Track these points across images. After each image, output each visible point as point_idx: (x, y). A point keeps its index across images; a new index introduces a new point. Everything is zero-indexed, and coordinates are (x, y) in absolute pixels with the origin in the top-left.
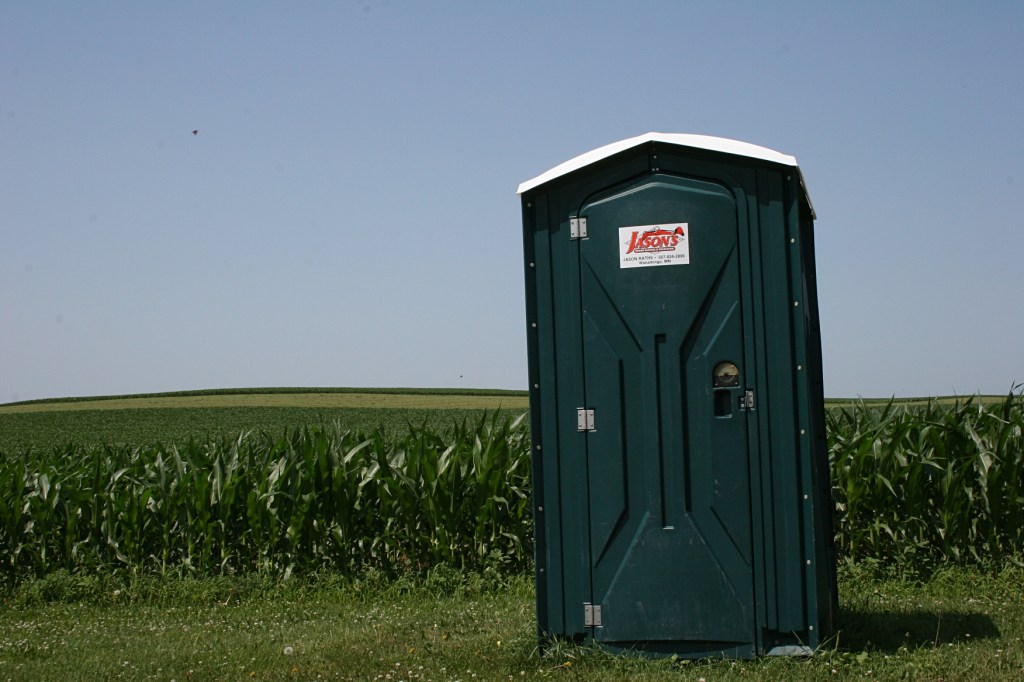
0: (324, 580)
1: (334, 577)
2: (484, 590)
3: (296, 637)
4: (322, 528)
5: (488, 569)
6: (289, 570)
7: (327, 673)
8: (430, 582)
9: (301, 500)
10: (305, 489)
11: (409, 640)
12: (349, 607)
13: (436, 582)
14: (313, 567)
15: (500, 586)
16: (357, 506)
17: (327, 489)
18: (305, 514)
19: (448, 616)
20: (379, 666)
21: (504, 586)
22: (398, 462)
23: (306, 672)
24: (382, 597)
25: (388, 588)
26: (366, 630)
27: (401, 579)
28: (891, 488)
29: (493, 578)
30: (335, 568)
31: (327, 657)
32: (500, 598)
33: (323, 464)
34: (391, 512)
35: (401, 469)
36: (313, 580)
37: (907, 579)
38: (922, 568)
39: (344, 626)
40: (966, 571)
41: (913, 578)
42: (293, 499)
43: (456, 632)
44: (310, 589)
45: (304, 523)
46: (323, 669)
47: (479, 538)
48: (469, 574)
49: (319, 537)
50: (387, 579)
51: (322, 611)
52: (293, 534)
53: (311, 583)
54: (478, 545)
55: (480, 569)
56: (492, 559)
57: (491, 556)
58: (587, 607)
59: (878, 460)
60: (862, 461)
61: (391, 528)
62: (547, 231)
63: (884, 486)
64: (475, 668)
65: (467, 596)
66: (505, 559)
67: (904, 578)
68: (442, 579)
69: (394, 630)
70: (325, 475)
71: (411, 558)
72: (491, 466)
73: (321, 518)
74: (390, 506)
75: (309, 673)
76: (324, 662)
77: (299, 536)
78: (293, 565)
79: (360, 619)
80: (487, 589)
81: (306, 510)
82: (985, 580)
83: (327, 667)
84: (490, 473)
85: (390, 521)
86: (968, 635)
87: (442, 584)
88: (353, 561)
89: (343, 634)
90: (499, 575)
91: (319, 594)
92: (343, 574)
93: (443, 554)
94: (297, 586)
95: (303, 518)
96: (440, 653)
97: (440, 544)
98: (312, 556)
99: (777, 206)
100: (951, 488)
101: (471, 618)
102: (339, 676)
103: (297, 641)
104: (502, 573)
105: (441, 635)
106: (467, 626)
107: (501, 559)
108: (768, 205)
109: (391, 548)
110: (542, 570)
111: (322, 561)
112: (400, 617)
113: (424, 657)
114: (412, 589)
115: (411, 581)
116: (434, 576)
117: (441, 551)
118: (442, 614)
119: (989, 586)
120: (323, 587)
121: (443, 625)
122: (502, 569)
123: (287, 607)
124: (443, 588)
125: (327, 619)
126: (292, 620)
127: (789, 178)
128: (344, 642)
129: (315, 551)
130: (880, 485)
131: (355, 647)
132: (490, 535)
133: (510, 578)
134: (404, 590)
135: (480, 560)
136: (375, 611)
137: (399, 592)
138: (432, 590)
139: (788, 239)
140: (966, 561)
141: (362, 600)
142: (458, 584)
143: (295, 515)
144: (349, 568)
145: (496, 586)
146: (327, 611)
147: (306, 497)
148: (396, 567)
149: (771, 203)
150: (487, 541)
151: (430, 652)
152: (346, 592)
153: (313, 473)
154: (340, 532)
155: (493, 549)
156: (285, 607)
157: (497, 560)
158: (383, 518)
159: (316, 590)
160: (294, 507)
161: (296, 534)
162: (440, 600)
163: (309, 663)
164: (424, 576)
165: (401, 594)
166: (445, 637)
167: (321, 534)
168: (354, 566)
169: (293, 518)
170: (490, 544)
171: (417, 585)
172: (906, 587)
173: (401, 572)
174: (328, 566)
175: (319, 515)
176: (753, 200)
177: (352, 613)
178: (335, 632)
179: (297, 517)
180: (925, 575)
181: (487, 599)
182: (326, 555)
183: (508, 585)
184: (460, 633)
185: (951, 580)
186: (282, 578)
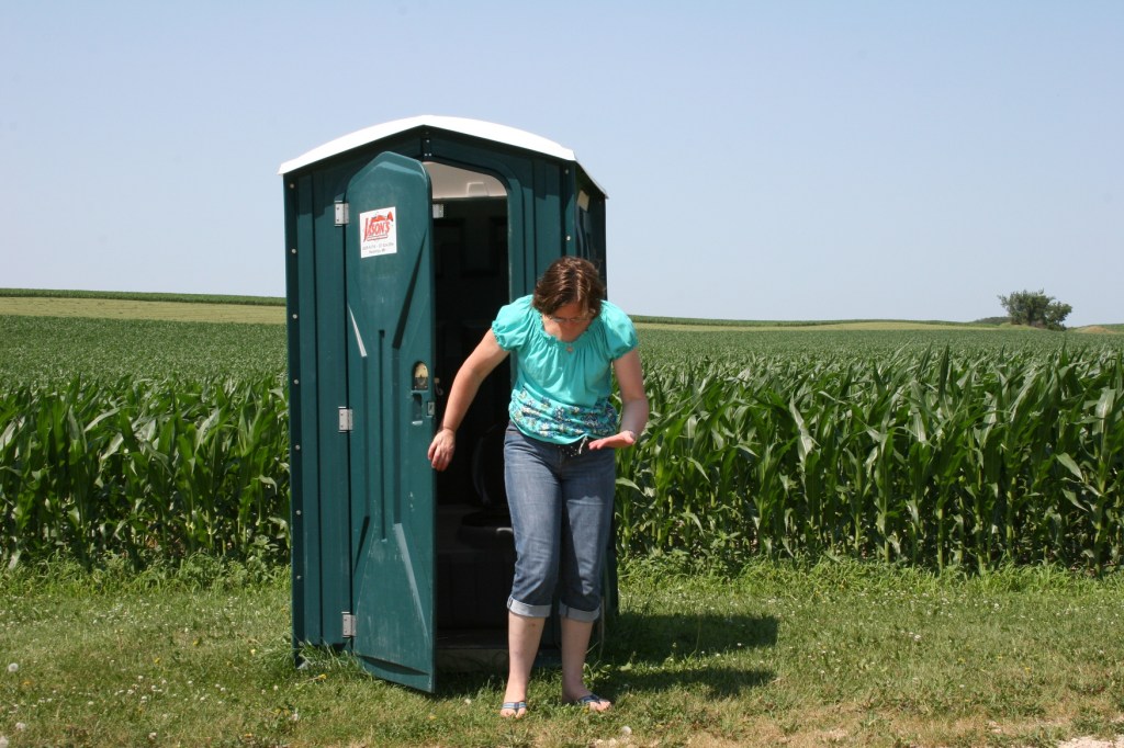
0: (57, 570)
1: (69, 566)
2: (245, 583)
3: (25, 642)
4: (55, 507)
5: (251, 558)
6: (15, 558)
7: (63, 687)
8: (184, 572)
9: (30, 476)
10: (36, 463)
11: (156, 646)
12: (87, 601)
13: (191, 573)
14: (44, 555)
15: (265, 578)
16: (99, 482)
17: (62, 463)
18: (34, 491)
19: (201, 616)
20: (120, 678)
21: (269, 579)
22: (146, 432)
23: (39, 686)
24: (127, 590)
25: (134, 579)
26: (107, 633)
27: (150, 569)
28: (703, 472)
29: (257, 569)
30: (70, 555)
31: (63, 667)
32: (264, 592)
33: (59, 434)
34: (138, 492)
35: (150, 443)
36: (44, 570)
37: (715, 574)
38: (731, 563)
39: (82, 629)
40: (777, 566)
41: (721, 573)
42: (20, 475)
43: (209, 636)
44: (41, 579)
45: (34, 501)
46: (57, 682)
47: (242, 521)
48: (231, 563)
49: (51, 518)
50: (132, 568)
51: (55, 607)
52: (21, 514)
53: (42, 573)
54: (242, 529)
55: (243, 558)
56: (256, 547)
57: (255, 543)
58: (345, 617)
59: (692, 440)
60: (672, 443)
61: (139, 510)
62: (310, 215)
63: (697, 471)
64: (225, 682)
65: (227, 590)
66: (271, 548)
67: (711, 573)
68: (198, 570)
69: (139, 633)
70: (60, 446)
71: (162, 544)
72: (256, 442)
73: (55, 497)
74: (138, 484)
75: (43, 686)
76: (59, 674)
77: (28, 517)
78: (19, 552)
79: (100, 619)
80: (249, 581)
81: (35, 487)
82: (796, 575)
83: (63, 680)
84: (256, 447)
85: (138, 502)
86: (739, 644)
87: (197, 576)
88: (92, 547)
89: (79, 639)
90: (264, 566)
91: (51, 586)
92: (80, 562)
93: (200, 539)
94: (26, 576)
95: (32, 497)
96: (189, 662)
97: (197, 528)
98: (43, 541)
99: (553, 201)
100: (768, 474)
101: (228, 619)
102: (77, 691)
103: (27, 647)
104: (267, 564)
105: (191, 640)
106: (222, 629)
107: (267, 547)
108: (544, 198)
109: (138, 533)
110: (299, 577)
111: (55, 547)
112: (146, 616)
113: (171, 667)
114: (161, 581)
115: (161, 571)
116: (189, 566)
117: (196, 537)
118: (196, 613)
119: (800, 583)
120: (56, 578)
121: (196, 627)
122: (268, 559)
123: (13, 602)
124: (199, 579)
125: (62, 618)
126: (20, 619)
127: (567, 172)
128: (82, 648)
129: (46, 535)
130: (692, 469)
131: (94, 654)
132: (255, 519)
133: (277, 569)
134: (153, 582)
135: (243, 546)
136: (117, 607)
137: (147, 585)
138: (186, 582)
139: (564, 235)
140: (779, 554)
141: (102, 593)
142: (216, 575)
143: (23, 492)
144: (87, 555)
145: (260, 579)
146: (62, 607)
147: (37, 474)
148: (143, 554)
149: (548, 196)
150: (251, 525)
151: (178, 662)
152: (84, 584)
153: (46, 443)
154: (77, 515)
155: (259, 534)
156: (10, 602)
157: (263, 548)
158: (129, 498)
159: (47, 582)
160: (22, 483)
161: (24, 515)
162: (195, 594)
163: (41, 674)
164: (177, 565)
165: (150, 586)
166: (196, 643)
167: (53, 515)
168: (94, 552)
169: (20, 496)
170: (255, 529)
171: (169, 576)
172: (712, 583)
173: (150, 559)
174: (61, 552)
175: (52, 493)
176: (529, 193)
177: (91, 611)
178: (71, 637)
179: (25, 495)
180: (735, 570)
181: (250, 594)
182: (61, 540)
183: (274, 577)
184: (213, 637)
185: (761, 576)
186: (6, 566)
